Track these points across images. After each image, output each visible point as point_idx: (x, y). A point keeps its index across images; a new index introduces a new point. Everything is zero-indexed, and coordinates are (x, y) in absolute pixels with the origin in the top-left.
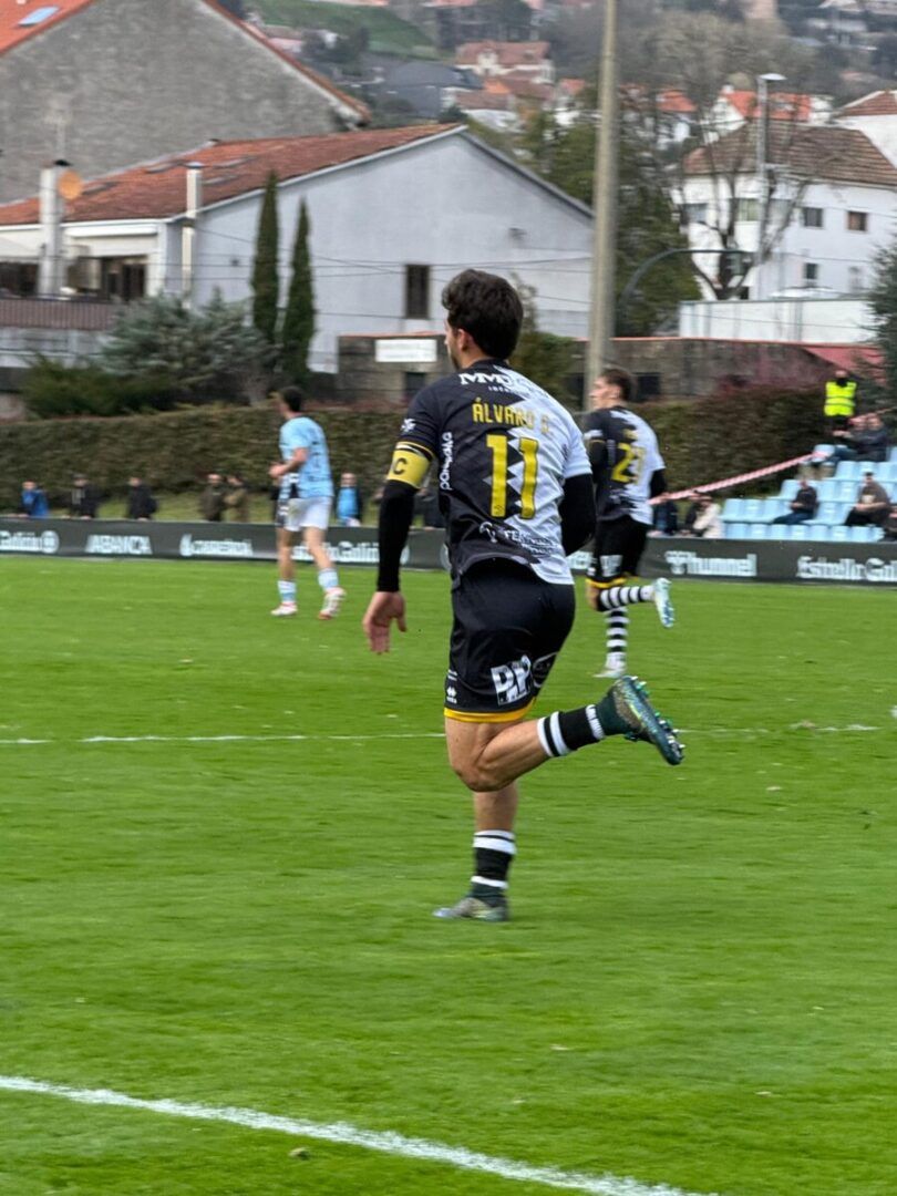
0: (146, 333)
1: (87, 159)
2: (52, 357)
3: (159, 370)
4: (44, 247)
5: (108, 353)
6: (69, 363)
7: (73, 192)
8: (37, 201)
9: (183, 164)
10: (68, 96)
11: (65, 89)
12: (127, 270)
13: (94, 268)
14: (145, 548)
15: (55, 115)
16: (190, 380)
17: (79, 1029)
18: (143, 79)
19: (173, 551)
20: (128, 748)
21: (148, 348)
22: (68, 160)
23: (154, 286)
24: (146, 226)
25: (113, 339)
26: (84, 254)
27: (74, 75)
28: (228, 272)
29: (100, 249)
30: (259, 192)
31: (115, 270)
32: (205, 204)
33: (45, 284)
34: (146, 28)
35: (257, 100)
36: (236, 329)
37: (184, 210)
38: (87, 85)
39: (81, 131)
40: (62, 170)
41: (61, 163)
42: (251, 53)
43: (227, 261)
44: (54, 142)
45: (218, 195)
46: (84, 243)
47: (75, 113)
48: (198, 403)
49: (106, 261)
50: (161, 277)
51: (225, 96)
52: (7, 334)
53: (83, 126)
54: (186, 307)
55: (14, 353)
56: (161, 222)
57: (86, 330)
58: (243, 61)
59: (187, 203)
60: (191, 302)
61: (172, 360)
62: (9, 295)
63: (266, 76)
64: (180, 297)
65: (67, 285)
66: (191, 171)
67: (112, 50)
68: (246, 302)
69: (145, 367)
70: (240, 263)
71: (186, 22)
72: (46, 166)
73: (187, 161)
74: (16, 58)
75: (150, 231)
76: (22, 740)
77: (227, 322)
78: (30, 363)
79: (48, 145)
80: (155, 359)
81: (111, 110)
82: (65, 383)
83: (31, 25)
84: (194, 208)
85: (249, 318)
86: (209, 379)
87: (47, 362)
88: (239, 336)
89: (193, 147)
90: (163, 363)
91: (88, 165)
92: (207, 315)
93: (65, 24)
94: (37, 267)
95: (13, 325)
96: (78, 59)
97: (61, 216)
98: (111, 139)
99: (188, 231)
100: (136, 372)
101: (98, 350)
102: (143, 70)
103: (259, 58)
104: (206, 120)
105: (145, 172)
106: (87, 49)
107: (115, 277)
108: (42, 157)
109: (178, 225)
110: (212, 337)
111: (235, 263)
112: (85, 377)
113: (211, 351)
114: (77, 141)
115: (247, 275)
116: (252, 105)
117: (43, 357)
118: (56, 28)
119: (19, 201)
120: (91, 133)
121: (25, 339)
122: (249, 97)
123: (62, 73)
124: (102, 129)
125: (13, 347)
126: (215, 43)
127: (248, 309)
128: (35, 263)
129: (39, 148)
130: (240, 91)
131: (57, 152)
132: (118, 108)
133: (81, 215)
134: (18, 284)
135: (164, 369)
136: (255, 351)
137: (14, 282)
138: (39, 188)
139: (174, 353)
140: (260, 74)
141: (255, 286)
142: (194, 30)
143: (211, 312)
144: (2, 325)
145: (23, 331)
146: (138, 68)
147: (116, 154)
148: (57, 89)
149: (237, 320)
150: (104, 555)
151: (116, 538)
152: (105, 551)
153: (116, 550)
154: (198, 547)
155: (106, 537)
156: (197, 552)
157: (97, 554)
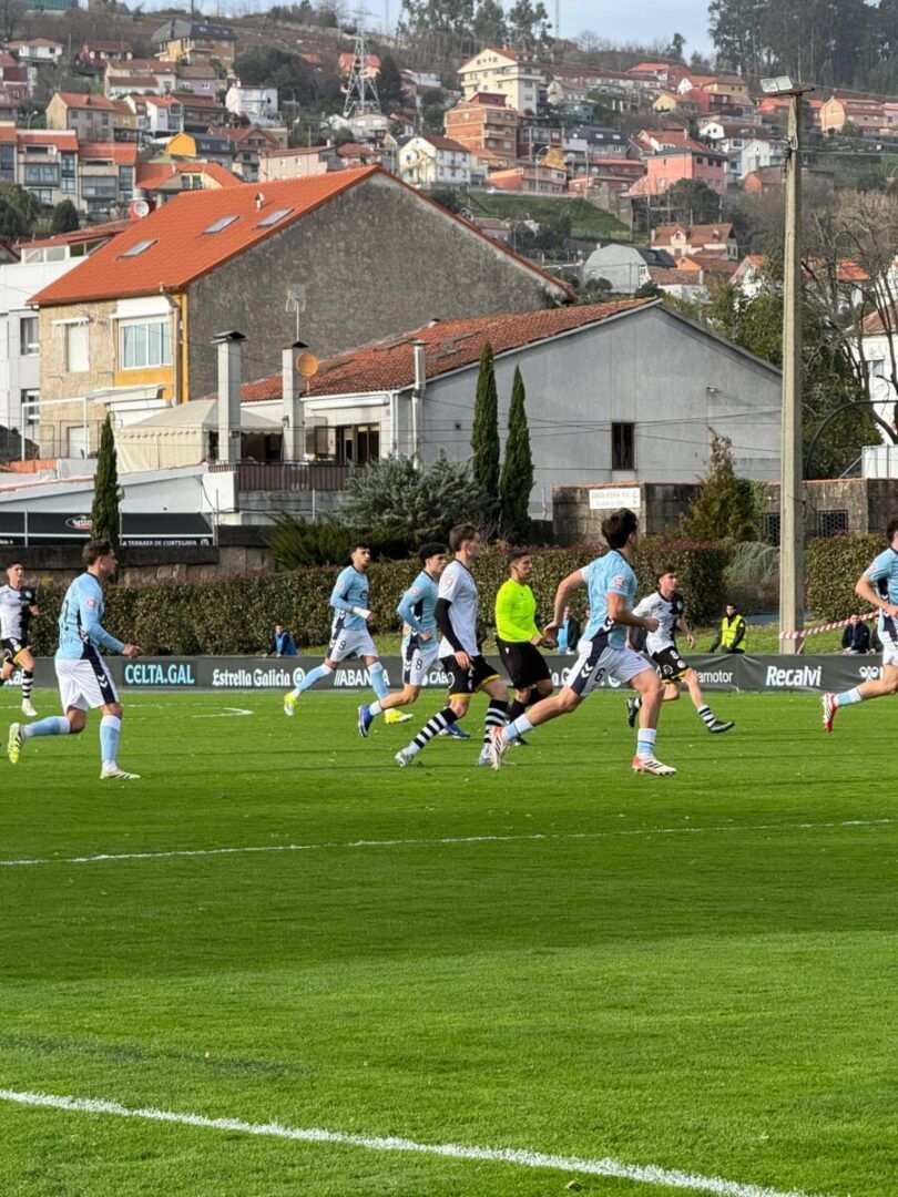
0: (380, 491)
1: (322, 341)
2: (296, 517)
3: (393, 523)
4: (286, 419)
5: (347, 512)
6: (312, 520)
7: (313, 366)
8: (280, 379)
9: (411, 341)
10: (302, 288)
11: (303, 280)
12: (361, 436)
13: (332, 435)
15: (293, 301)
16: (421, 531)
17: (367, 1088)
18: (369, 268)
21: (382, 504)
22: (306, 343)
23: (385, 449)
24: (376, 397)
25: (349, 498)
26: (323, 423)
27: (308, 268)
28: (453, 434)
29: (336, 419)
30: (478, 363)
31: (349, 436)
32: (427, 378)
33: (289, 452)
34: (372, 224)
35: (474, 284)
36: (462, 484)
37: (413, 382)
38: (320, 276)
39: (314, 316)
40: (301, 352)
41: (299, 345)
42: (466, 242)
43: (452, 426)
44: (293, 328)
45: (442, 370)
46: (319, 414)
47: (309, 302)
49: (340, 430)
50: (392, 441)
51: (445, 282)
52: (255, 496)
53: (318, 312)
54: (415, 466)
55: (262, 512)
56: (391, 393)
57: (326, 490)
58: (460, 250)
59: (414, 375)
60: (421, 461)
61: (404, 514)
62: (255, 462)
63: (481, 262)
64: (409, 458)
65: (308, 452)
66: (417, 348)
67: (342, 245)
68: (469, 461)
69: (379, 521)
70: (463, 427)
71: (407, 218)
72: (286, 348)
73: (412, 339)
74: (256, 255)
75: (381, 401)
76: (292, 847)
77: (452, 479)
78: (276, 521)
79: (287, 330)
80: (389, 513)
81: (342, 297)
82: (309, 538)
83: (269, 226)
84: (420, 379)
85: (472, 474)
86: (438, 530)
87: (292, 520)
88: (462, 491)
89: (416, 327)
90: (397, 517)
91: (322, 346)
92: (435, 474)
93: (298, 223)
94: (281, 437)
95: (260, 489)
96: (312, 252)
97: (300, 391)
98: (343, 323)
99: (414, 400)
100: (373, 526)
101: (338, 508)
102: (369, 261)
103: (474, 247)
104: (428, 303)
105: (375, 350)
106: (318, 246)
107: (349, 442)
108: (282, 340)
109: (406, 395)
110: (440, 493)
111: (458, 427)
112: (326, 532)
113: (439, 505)
114: (313, 325)
115: (470, 437)
116: (468, 288)
117: (288, 516)
118: (290, 227)
119: (262, 380)
120: (325, 318)
121: (272, 501)
122: (467, 281)
123: (298, 267)
124: (334, 314)
125: (260, 508)
126: (435, 236)
127: (471, 466)
128: (277, 433)
129: (279, 333)
130: (458, 276)
131: (295, 335)
132: (348, 295)
133: (318, 390)
134: (263, 453)
135: (397, 523)
136: (479, 503)
137: (260, 451)
138: (280, 368)
139: (405, 509)
140: (475, 260)
141: (475, 447)
142: (415, 225)
143: (437, 471)
144: (250, 489)
145: (269, 493)
146: (365, 259)
147: (348, 336)
148: (293, 281)
149: (462, 476)
150: (349, 687)
151: (359, 672)
152: (351, 684)
153: (359, 683)
154: (434, 677)
155: (350, 671)
156: (432, 682)
157: (344, 686)
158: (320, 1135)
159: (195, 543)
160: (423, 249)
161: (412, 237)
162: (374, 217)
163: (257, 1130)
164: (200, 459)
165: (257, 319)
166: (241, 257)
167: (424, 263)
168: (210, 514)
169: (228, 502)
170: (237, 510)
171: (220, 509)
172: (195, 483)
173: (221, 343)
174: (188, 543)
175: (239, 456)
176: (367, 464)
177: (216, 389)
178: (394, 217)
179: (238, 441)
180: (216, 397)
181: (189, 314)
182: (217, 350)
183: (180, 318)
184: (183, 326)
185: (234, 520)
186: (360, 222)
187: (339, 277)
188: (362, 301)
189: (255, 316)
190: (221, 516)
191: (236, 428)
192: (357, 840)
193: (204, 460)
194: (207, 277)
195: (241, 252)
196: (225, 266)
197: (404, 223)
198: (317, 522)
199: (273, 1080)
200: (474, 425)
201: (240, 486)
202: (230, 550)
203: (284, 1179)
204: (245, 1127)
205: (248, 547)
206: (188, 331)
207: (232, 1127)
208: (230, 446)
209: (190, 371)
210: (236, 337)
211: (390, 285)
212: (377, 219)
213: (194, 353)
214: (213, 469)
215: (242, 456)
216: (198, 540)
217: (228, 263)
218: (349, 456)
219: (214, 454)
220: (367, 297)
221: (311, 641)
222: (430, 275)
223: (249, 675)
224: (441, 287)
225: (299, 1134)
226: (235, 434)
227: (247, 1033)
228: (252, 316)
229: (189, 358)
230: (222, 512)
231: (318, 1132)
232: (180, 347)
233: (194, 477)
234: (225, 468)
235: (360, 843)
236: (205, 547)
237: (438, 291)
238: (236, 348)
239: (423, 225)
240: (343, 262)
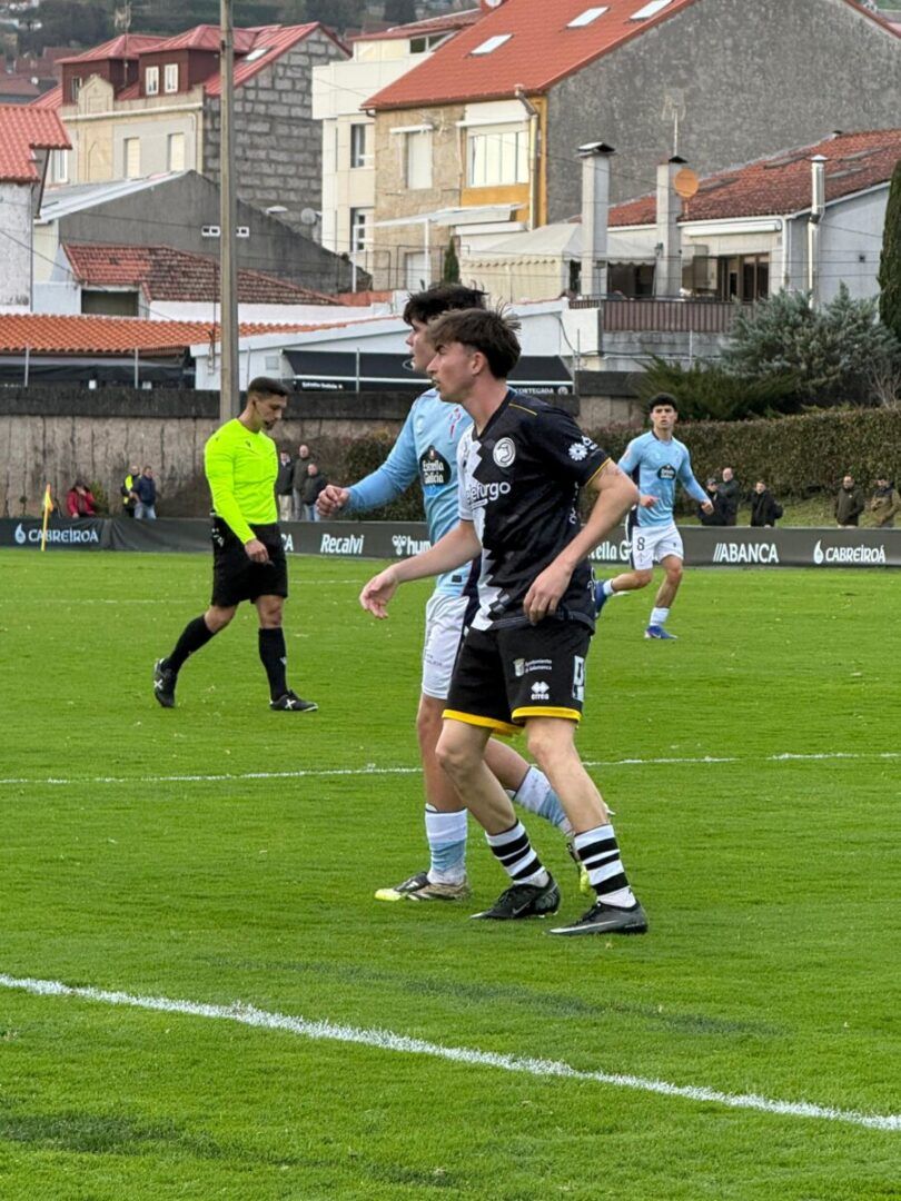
0: (770, 333)
1: (702, 156)
2: (670, 361)
3: (783, 371)
4: (660, 247)
5: (729, 356)
6: (687, 366)
7: (689, 190)
8: (654, 199)
9: (806, 157)
10: (681, 92)
11: (682, 84)
12: (747, 269)
13: (713, 266)
14: (773, 555)
15: (671, 109)
16: (816, 381)
17: (854, 1054)
18: (762, 70)
19: (805, 559)
20: (819, 765)
21: (771, 349)
22: (684, 158)
23: (775, 286)
24: (768, 223)
25: (731, 341)
26: (701, 253)
27: (689, 70)
28: (856, 267)
29: (718, 248)
30: (889, 184)
31: (735, 269)
32: (826, 201)
33: (661, 286)
34: (765, 18)
35: (884, 89)
36: (866, 327)
37: (810, 205)
38: (703, 78)
39: (695, 126)
40: (677, 168)
41: (677, 160)
42: (876, 40)
43: (854, 257)
44: (670, 140)
45: (842, 190)
46: (700, 242)
47: (689, 109)
48: (823, 405)
49: (724, 261)
50: (783, 275)
51: (849, 86)
52: (622, 338)
53: (698, 121)
54: (810, 306)
55: (629, 355)
56: (783, 219)
57: (705, 331)
58: (868, 49)
59: (811, 197)
60: (816, 300)
61: (797, 361)
62: (625, 298)
63: (892, 63)
64: (803, 293)
65: (683, 286)
66: (815, 165)
67: (729, 42)
68: (874, 300)
69: (768, 368)
70: (867, 260)
71: (807, 11)
72: (661, 163)
73: (810, 154)
74: (627, 54)
75: (771, 228)
76: (708, 759)
77: (855, 321)
78: (646, 367)
79: (662, 141)
80: (779, 360)
81: (728, 104)
82: (685, 387)
83: (643, 20)
84: (818, 203)
85: (878, 315)
86: (836, 380)
87: (665, 366)
88: (867, 335)
89: (814, 140)
90: (788, 364)
91: (704, 162)
92: (835, 314)
93: (678, 16)
94: (652, 269)
95: (628, 329)
96: (693, 52)
97: (676, 215)
98: (729, 134)
99: (811, 227)
100: (760, 374)
101: (718, 353)
102: (761, 61)
103: (885, 46)
104: (829, 112)
105: (765, 168)
106: (702, 43)
107: (733, 276)
108: (656, 153)
109: (804, 219)
110: (840, 336)
111: (862, 259)
112: (705, 381)
113: (838, 351)
114: (693, 137)
115: (877, 271)
116: (876, 94)
117: (661, 362)
118: (669, 22)
119: (633, 201)
120: (706, 128)
121: (641, 341)
122: (875, 86)
123: (677, 67)
124: (719, 124)
125: (629, 351)
126: (839, 32)
127: (877, 305)
128: (649, 263)
129: (653, 147)
130: (865, 80)
131: (672, 149)
132: (735, 102)
133: (696, 216)
134: (632, 288)
135: (789, 370)
136: (885, 350)
137: (631, 281)
138: (654, 187)
139: (799, 354)
140: (886, 62)
141: (882, 282)
142: (815, 19)
143: (837, 311)
144: (617, 328)
145: (638, 335)
146: (757, 60)
147: (734, 150)
148: (672, 84)
149: (865, 318)
150: (731, 564)
151: (743, 546)
152: (733, 560)
153: (742, 559)
154: (831, 554)
155: (731, 545)
156: (828, 560)
157: (724, 563)
158: (811, 1111)
159: (552, 391)
160: (824, 48)
161: (811, 33)
162: (767, 10)
163: (734, 1102)
164: (559, 293)
165: (628, 130)
166: (610, 56)
167: (826, 65)
168: (569, 358)
169: (590, 344)
170: (601, 353)
171: (583, 351)
172: (553, 322)
173: (586, 157)
174: (544, 391)
175: (604, 288)
176: (755, 302)
177: (579, 210)
178: (790, 9)
179: (604, 272)
180: (579, 221)
181: (548, 123)
182: (581, 166)
183: (539, 127)
184: (542, 137)
185: (595, 366)
186: (751, 15)
187: (725, 80)
188: (751, 109)
189: (626, 126)
190: (582, 361)
191: (601, 256)
192: (780, 752)
193: (563, 295)
194: (570, 80)
195: (611, 49)
196: (593, 65)
197: (804, 18)
198: (694, 368)
199: (742, 1042)
200: (882, 257)
201: (604, 326)
202: (594, 401)
203: (778, 1161)
204: (719, 1097)
205: (613, 397)
206: (547, 143)
207: (704, 1097)
208: (594, 277)
209: (549, 189)
210: (604, 150)
211: (785, 90)
212: (771, 12)
213: (553, 167)
214: (573, 305)
215: (608, 290)
216: (556, 388)
217: (596, 63)
218: (733, 291)
219: (575, 286)
220: (757, 105)
221: (686, 509)
222: (832, 78)
223: (614, 547)
224: (844, 93)
225: (783, 1108)
226: (599, 264)
227: (700, 983)
228: (622, 126)
229: (548, 175)
230: (583, 356)
231: (805, 1107)
232: (538, 161)
233: (552, 314)
234: (588, 304)
235: (787, 756)
236: (563, 396)
237: (841, 98)
238: (603, 164)
239: (825, 19)
240: (730, 63)
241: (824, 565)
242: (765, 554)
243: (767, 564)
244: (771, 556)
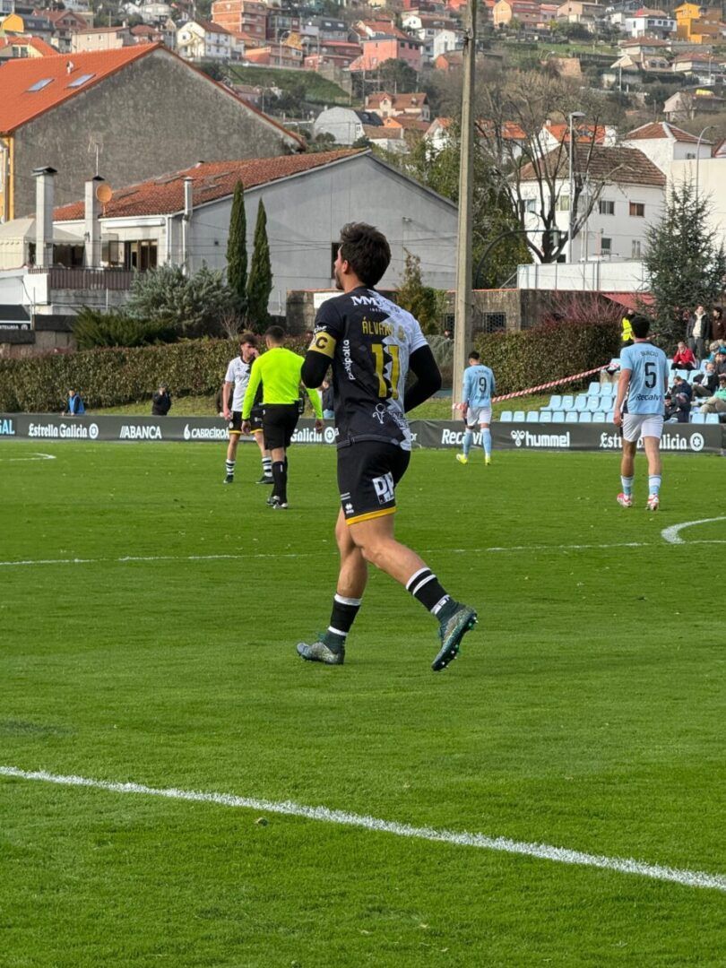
0: (157, 290)
1: (115, 176)
2: (94, 309)
3: (166, 315)
4: (87, 235)
5: (132, 306)
6: (105, 312)
7: (108, 196)
8: (83, 204)
9: (181, 178)
10: (101, 135)
11: (101, 129)
12: (143, 249)
13: (122, 248)
14: (159, 434)
15: (93, 144)
16: (187, 322)
17: (114, 745)
18: (153, 121)
19: (178, 436)
20: (147, 564)
21: (158, 301)
22: (103, 177)
23: (162, 259)
24: (155, 220)
25: (133, 295)
26: (114, 239)
27: (106, 120)
28: (213, 249)
29: (125, 236)
30: (232, 196)
31: (134, 249)
32: (194, 206)
33: (88, 260)
34: (154, 88)
35: (231, 134)
36: (219, 287)
37: (183, 209)
38: (115, 126)
39: (110, 156)
40: (99, 184)
41: (98, 179)
42: (225, 103)
43: (212, 242)
44: (94, 166)
45: (206, 199)
46: (113, 231)
47: (106, 146)
48: (192, 337)
49: (128, 244)
50: (166, 254)
51: (208, 133)
52: (62, 293)
53: (112, 154)
54: (184, 273)
55: (68, 305)
56: (166, 217)
57: (117, 289)
58: (220, 109)
59: (184, 203)
60: (188, 270)
61: (175, 309)
62: (64, 267)
63: (236, 118)
64: (179, 266)
65: (103, 260)
66: (186, 183)
67: (131, 103)
68: (224, 270)
69: (156, 313)
70: (220, 244)
71: (181, 83)
72: (88, 181)
73: (184, 176)
74: (66, 109)
75: (159, 223)
76: (76, 560)
77: (212, 283)
78: (78, 312)
79: (89, 166)
80: (163, 308)
81: (131, 142)
82: (103, 325)
83: (76, 87)
84: (189, 207)
85: (227, 280)
86: (200, 322)
87: (90, 311)
88: (219, 292)
89: (186, 166)
90: (169, 311)
91: (116, 180)
92: (198, 279)
93: (98, 85)
94: (83, 249)
95: (67, 287)
96: (108, 108)
97: (98, 214)
98: (132, 162)
99: (184, 222)
100: (151, 317)
101: (125, 303)
102: (152, 116)
103: (231, 107)
104: (196, 149)
105: (155, 184)
106: (113, 103)
107: (134, 254)
108: (85, 174)
109: (178, 218)
110: (202, 293)
111: (216, 243)
112: (116, 321)
113: (201, 303)
114: (109, 164)
115: (226, 252)
116: (226, 138)
117: (87, 308)
118: (93, 88)
119: (70, 205)
120: (117, 158)
121: (76, 296)
122: (224, 132)
123: (98, 119)
124: (125, 155)
125: (67, 302)
126: (201, 97)
127: (226, 273)
128: (81, 245)
129: (83, 169)
130: (218, 129)
131: (95, 171)
132: (135, 141)
133: (112, 213)
134: (69, 260)
135: (170, 315)
136: (231, 302)
137: (67, 258)
138: (84, 196)
139: (176, 304)
140: (232, 117)
141: (229, 259)
142: (187, 89)
143: (200, 276)
144: (59, 287)
145: (74, 291)
146: (149, 114)
147: (135, 172)
148: (94, 129)
149: (218, 282)
150: (131, 439)
151: (139, 428)
152: (133, 437)
153: (139, 437)
154: (195, 433)
155: (132, 427)
156: (194, 437)
157: (127, 439)
158: (78, 781)
159: (17, 327)
160: (193, 108)
161: (184, 98)
162: (155, 83)
163: (31, 776)
164: (22, 263)
165: (66, 158)
166: (55, 110)
167: (193, 118)
168: (28, 306)
169: (43, 298)
170: (49, 303)
171: (37, 301)
172: (18, 281)
173: (39, 175)
174: (12, 327)
175: (51, 262)
176: (147, 270)
177: (35, 211)
178: (170, 82)
179: (51, 250)
180: (34, 217)
181: (15, 153)
182: (35, 181)
183: (8, 156)
184: (11, 162)
185: (47, 311)
186: (145, 85)
187: (129, 127)
188: (146, 146)
189: (65, 156)
190: (37, 308)
191: (49, 240)
192: (125, 556)
193: (25, 265)
194: (29, 125)
195: (54, 106)
196: (43, 117)
197: (179, 87)
198: (109, 313)
199: (44, 739)
200: (229, 243)
201: (53, 285)
202: (43, 334)
203: (46, 813)
204: (22, 773)
205: (57, 331)
206: (14, 166)
207: (12, 773)
208: (44, 254)
209: (15, 196)
210: (50, 171)
211: (168, 135)
212: (158, 84)
213: (19, 183)
214: (30, 271)
215: (54, 262)
216: (20, 325)
217: (45, 115)
218: (135, 264)
219: (32, 261)
220: (150, 143)
221: (103, 404)
222: (197, 127)
223: (56, 428)
224: (205, 137)
225: (61, 779)
226: (48, 245)
227: (28, 702)
228: (62, 156)
229: (15, 186)
230: (38, 305)
231: (75, 778)
232: (8, 178)
233: (17, 277)
234: (40, 271)
235: (127, 558)
236: (24, 331)
237: (203, 141)
238: (50, 180)
239: (193, 89)
240: (132, 116)
241: (191, 440)
242: (153, 433)
243: (154, 440)
244: (157, 434)
